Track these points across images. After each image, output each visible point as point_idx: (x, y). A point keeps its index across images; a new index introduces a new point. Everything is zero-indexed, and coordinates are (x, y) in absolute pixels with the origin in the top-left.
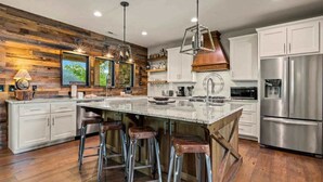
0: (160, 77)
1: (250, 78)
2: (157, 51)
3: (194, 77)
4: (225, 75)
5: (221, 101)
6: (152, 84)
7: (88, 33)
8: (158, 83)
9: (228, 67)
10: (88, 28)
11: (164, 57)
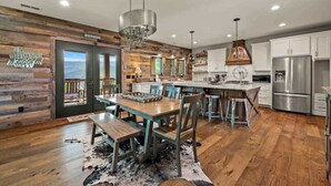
0: (202, 69)
1: (265, 69)
2: (200, 51)
3: (227, 69)
4: (248, 67)
5: (246, 83)
6: (196, 73)
7: (162, 44)
8: (200, 73)
9: (251, 62)
10: (161, 41)
11: (205, 55)
